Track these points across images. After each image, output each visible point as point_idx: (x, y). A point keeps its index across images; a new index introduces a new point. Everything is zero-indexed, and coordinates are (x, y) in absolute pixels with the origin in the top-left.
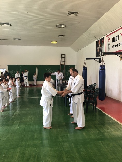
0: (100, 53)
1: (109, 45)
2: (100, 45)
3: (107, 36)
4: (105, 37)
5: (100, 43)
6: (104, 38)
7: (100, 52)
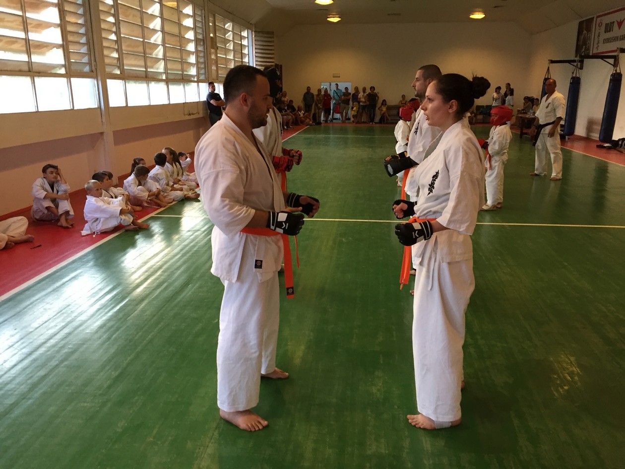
0: (583, 50)
1: (599, 36)
2: (585, 32)
3: (598, 17)
4: (595, 16)
5: (585, 27)
6: (594, 18)
7: (584, 47)
